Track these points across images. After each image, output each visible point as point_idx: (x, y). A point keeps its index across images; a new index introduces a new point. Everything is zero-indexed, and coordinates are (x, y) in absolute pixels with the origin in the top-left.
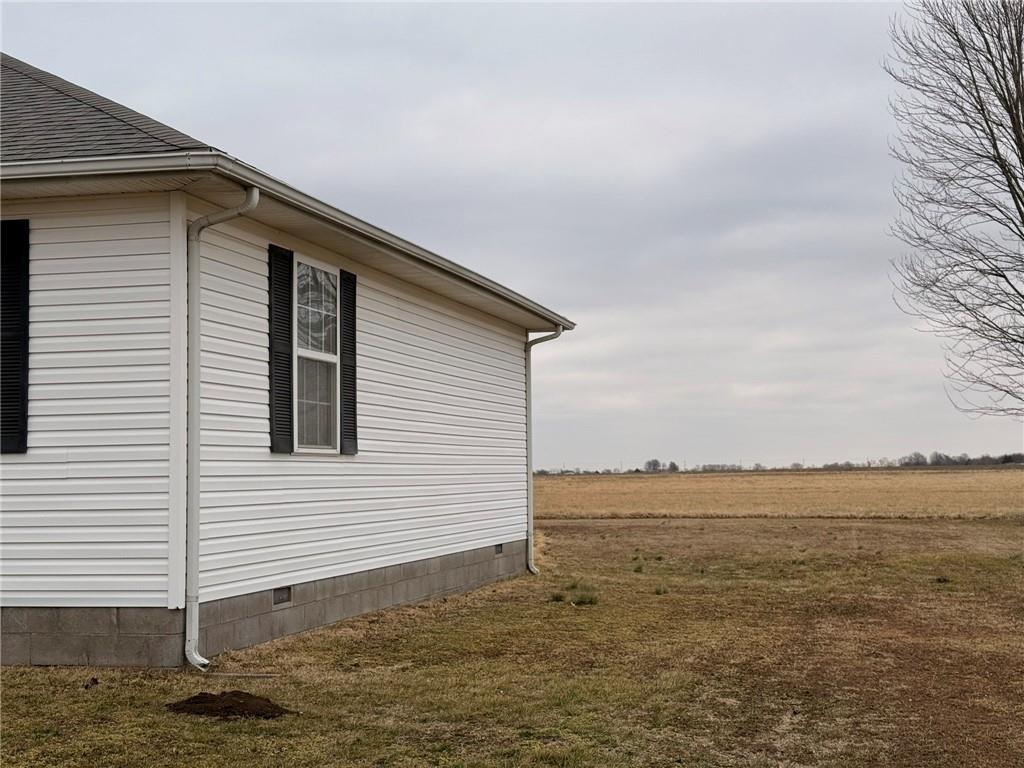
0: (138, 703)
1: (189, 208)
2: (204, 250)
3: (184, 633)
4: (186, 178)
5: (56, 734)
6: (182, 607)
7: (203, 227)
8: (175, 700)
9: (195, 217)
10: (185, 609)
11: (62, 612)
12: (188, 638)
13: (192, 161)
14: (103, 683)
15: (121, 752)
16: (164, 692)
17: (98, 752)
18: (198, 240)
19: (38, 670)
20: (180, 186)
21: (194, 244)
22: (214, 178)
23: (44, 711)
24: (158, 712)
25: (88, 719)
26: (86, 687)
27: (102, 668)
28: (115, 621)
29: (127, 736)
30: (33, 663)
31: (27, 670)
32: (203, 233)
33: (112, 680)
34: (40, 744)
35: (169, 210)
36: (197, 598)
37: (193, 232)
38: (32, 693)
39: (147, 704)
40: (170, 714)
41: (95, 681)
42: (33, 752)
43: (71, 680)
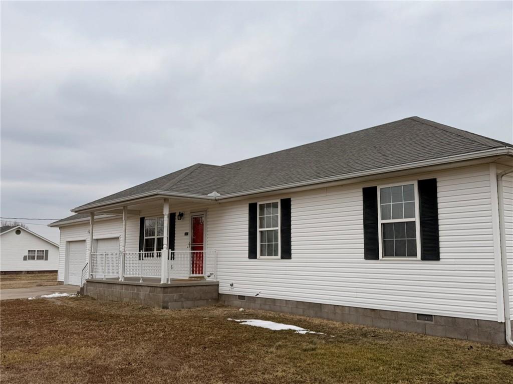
0: (490, 358)
1: (497, 169)
2: (504, 184)
3: (505, 332)
4: (496, 158)
5: (461, 367)
6: (503, 322)
7: (503, 175)
8: (504, 359)
9: (499, 171)
10: (505, 323)
11: (456, 319)
12: (507, 334)
13: (498, 152)
14: (475, 349)
15: (487, 379)
16: (500, 355)
17: (478, 378)
18: (501, 180)
19: (449, 339)
20: (493, 161)
21: (500, 182)
22: (507, 157)
23: (454, 357)
24: (498, 363)
25: (471, 363)
26: (468, 349)
27: (473, 342)
28: (477, 325)
29: (488, 372)
30: (447, 336)
31: (446, 339)
32: (503, 177)
33: (478, 347)
34: (455, 371)
35: (489, 170)
36: (510, 318)
37: (499, 177)
38: (449, 349)
39: (493, 359)
40: (504, 365)
41: (471, 347)
42: (453, 374)
43: (463, 345)
